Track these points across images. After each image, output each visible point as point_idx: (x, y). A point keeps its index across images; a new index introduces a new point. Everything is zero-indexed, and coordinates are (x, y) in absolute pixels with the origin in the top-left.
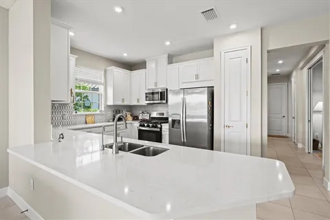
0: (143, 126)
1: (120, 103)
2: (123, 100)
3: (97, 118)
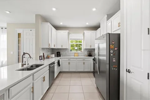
2: (91, 46)
3: (79, 54)
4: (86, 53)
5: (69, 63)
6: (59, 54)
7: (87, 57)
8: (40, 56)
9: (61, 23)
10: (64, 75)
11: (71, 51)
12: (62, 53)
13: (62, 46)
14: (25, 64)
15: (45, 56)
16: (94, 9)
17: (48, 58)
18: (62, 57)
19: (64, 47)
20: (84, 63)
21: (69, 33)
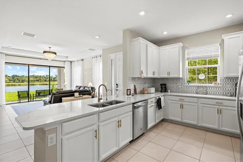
3: (210, 90)
5: (182, 106)
6: (165, 87)
8: (127, 90)
9: (165, 33)
10: (170, 127)
11: (189, 82)
12: (169, 85)
13: (169, 73)
14: (102, 99)
15: (138, 91)
17: (142, 92)
18: (169, 93)
20: (220, 111)
21: (184, 49)
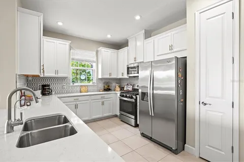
0: (123, 96)
1: (108, 76)
2: (110, 74)
3: (90, 88)
4: (101, 86)
5: (76, 107)
6: (49, 89)
7: (103, 93)
13: (57, 72)
16: (138, 18)
19: (60, 75)
20: (103, 103)
